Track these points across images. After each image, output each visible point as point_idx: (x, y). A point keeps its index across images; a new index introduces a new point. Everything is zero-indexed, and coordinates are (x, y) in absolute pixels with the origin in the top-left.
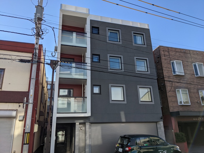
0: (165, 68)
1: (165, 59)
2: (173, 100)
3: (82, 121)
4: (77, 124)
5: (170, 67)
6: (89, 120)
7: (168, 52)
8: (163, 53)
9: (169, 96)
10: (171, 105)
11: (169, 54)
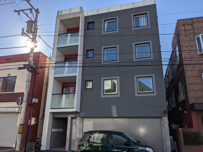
0: (186, 47)
1: (186, 36)
2: (196, 89)
3: (73, 116)
4: (69, 118)
5: (193, 45)
6: (80, 115)
7: (192, 24)
8: (183, 28)
9: (189, 84)
10: (192, 95)
11: (193, 27)
